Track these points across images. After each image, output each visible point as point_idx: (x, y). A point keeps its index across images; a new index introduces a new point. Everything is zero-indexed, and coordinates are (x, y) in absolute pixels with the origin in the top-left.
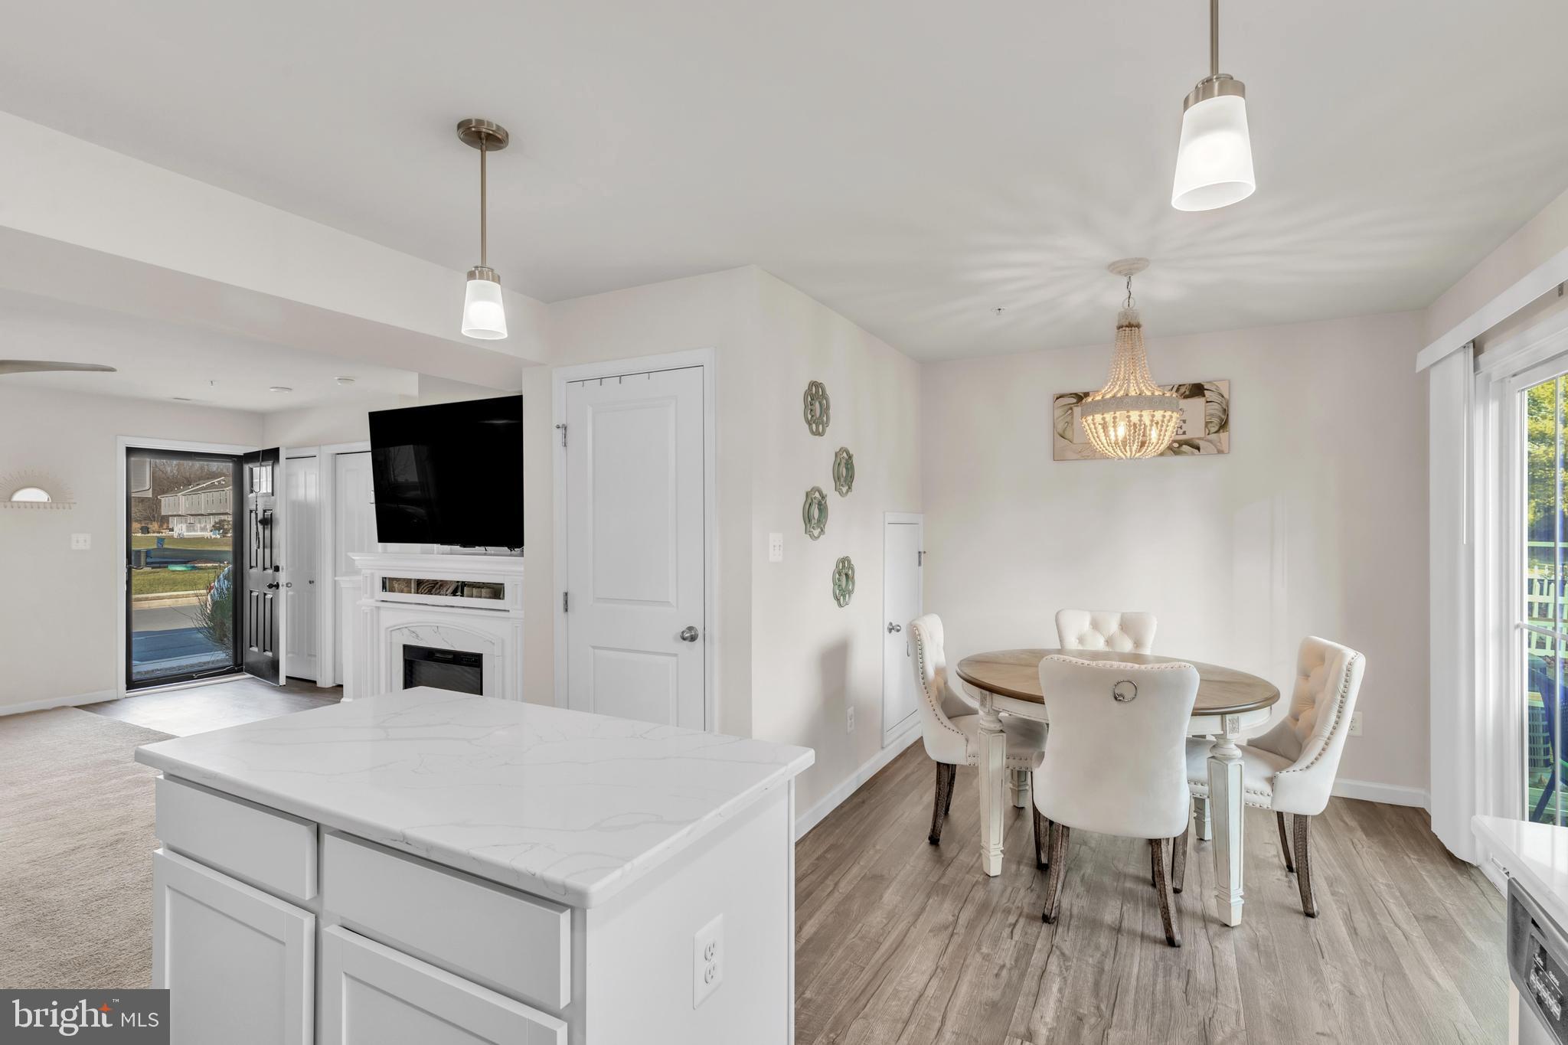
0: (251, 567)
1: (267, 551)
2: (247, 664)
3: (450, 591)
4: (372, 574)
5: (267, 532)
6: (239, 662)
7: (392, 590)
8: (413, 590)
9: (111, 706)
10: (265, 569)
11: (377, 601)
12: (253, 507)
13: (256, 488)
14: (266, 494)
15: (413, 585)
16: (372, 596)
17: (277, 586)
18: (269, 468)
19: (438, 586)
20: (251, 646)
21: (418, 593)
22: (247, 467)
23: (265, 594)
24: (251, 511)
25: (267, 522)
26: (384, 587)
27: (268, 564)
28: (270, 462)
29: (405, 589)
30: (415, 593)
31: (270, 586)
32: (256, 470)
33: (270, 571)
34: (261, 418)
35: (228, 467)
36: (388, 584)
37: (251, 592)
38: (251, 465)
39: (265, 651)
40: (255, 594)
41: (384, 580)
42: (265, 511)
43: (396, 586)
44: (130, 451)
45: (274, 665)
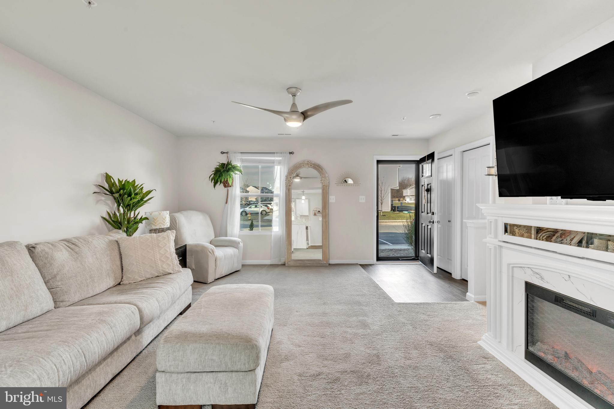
0: (422, 212)
1: (429, 204)
2: (420, 257)
3: (576, 240)
4: (496, 221)
5: (429, 195)
6: (417, 255)
7: (513, 234)
8: (533, 236)
9: (370, 267)
10: (428, 213)
11: (500, 241)
12: (423, 184)
13: (424, 175)
14: (428, 177)
15: (533, 232)
16: (496, 237)
17: (433, 222)
18: (430, 165)
19: (558, 234)
20: (422, 250)
21: (537, 239)
22: (421, 166)
23: (428, 226)
24: (422, 186)
25: (428, 190)
26: (506, 231)
27: (429, 211)
28: (430, 161)
29: (526, 235)
30: (534, 239)
31: (430, 222)
32: (425, 166)
33: (430, 215)
34: (427, 140)
35: (413, 166)
36: (509, 229)
37: (422, 224)
38: (422, 164)
39: (427, 253)
40: (423, 225)
41: (506, 226)
42: (428, 185)
43: (517, 231)
44: (379, 162)
45: (432, 261)
